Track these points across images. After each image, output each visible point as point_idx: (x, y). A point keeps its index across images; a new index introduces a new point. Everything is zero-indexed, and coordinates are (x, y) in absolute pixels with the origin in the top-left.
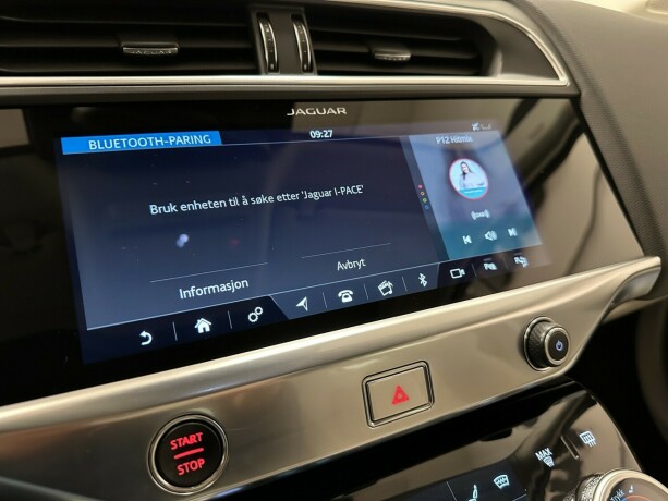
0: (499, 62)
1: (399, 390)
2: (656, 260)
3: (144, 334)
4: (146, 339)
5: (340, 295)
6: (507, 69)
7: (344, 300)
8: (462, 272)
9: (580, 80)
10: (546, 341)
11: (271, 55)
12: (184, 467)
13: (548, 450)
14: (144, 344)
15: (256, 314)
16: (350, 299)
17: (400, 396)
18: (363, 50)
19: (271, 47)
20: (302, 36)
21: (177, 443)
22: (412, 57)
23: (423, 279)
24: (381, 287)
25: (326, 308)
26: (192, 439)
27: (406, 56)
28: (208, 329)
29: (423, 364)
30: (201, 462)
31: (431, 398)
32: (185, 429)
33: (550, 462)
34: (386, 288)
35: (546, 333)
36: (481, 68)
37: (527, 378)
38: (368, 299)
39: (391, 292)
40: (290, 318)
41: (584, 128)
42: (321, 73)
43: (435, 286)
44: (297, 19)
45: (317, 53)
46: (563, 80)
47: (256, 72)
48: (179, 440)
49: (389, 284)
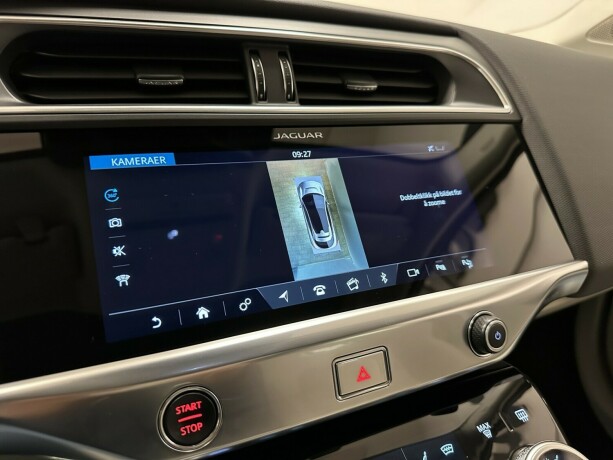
0: (453, 92)
1: (363, 370)
2: (584, 264)
3: (155, 319)
4: (157, 323)
5: (315, 289)
6: (459, 98)
7: (318, 294)
8: (417, 272)
9: (522, 108)
10: (487, 331)
11: (261, 86)
12: (186, 430)
13: (487, 424)
14: (155, 327)
15: (246, 304)
16: (323, 293)
17: (363, 375)
18: (338, 81)
19: (260, 80)
20: (287, 70)
21: (181, 409)
22: (379, 87)
23: (384, 278)
24: (349, 283)
25: (304, 300)
26: (193, 407)
27: (374, 87)
28: (207, 316)
29: (383, 348)
30: (200, 425)
31: (389, 377)
32: (187, 398)
33: (488, 435)
34: (353, 284)
35: (487, 325)
36: (438, 100)
37: (471, 362)
38: (338, 293)
39: (357, 287)
40: (274, 308)
41: (523, 147)
42: (303, 103)
43: (394, 284)
44: (283, 55)
45: (299, 85)
46: (507, 108)
47: (247, 102)
48: (183, 407)
49: (356, 281)
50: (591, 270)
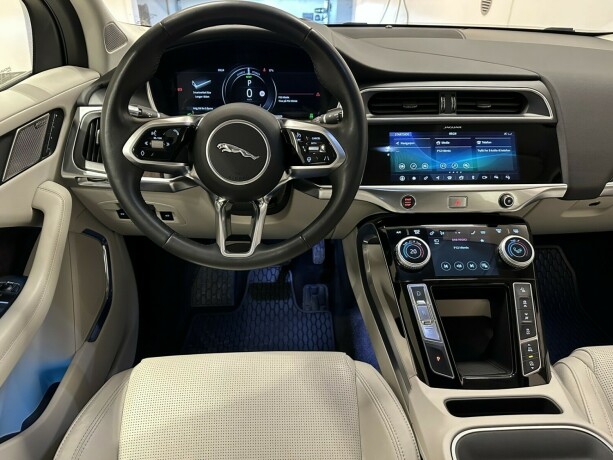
0: (527, 108)
5: (448, 177)
6: (529, 113)
8: (486, 178)
9: (560, 118)
10: (505, 198)
11: (443, 107)
14: (402, 179)
15: (426, 178)
16: (450, 178)
18: (473, 104)
19: (443, 105)
20: (454, 101)
22: (492, 106)
23: (473, 177)
25: (444, 181)
27: (489, 106)
30: (409, 205)
31: (467, 205)
32: (408, 197)
34: (461, 178)
36: (519, 111)
38: (455, 179)
40: (434, 181)
42: (459, 113)
43: (476, 180)
44: (453, 96)
46: (551, 117)
47: (436, 113)
49: (463, 177)
50: (568, 190)
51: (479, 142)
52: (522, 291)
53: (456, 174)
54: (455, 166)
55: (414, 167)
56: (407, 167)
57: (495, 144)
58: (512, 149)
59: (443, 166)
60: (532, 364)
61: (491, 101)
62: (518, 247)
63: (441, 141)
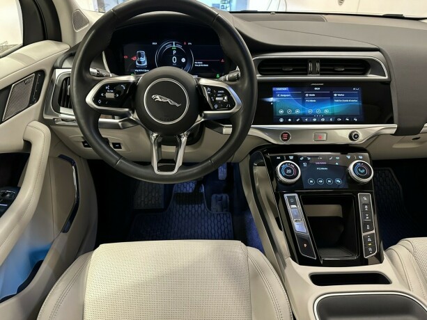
0: (370, 71)
5: (313, 119)
6: (371, 74)
8: (340, 120)
9: (393, 78)
11: (311, 70)
14: (281, 121)
15: (298, 120)
16: (315, 120)
18: (332, 68)
19: (311, 68)
20: (318, 66)
22: (345, 69)
23: (331, 120)
25: (310, 122)
26: (286, 135)
27: (343, 70)
28: (290, 120)
29: (326, 133)
30: (286, 139)
31: (326, 139)
32: (285, 133)
34: (323, 120)
36: (364, 73)
37: (348, 141)
38: (319, 121)
40: (304, 122)
42: (322, 74)
44: (318, 62)
46: (386, 77)
47: (306, 74)
50: (398, 129)
51: (335, 95)
52: (364, 199)
53: (319, 117)
54: (318, 111)
55: (289, 112)
56: (285, 112)
57: (347, 96)
58: (359, 100)
59: (310, 111)
60: (370, 249)
61: (344, 66)
62: (362, 168)
63: (309, 94)
